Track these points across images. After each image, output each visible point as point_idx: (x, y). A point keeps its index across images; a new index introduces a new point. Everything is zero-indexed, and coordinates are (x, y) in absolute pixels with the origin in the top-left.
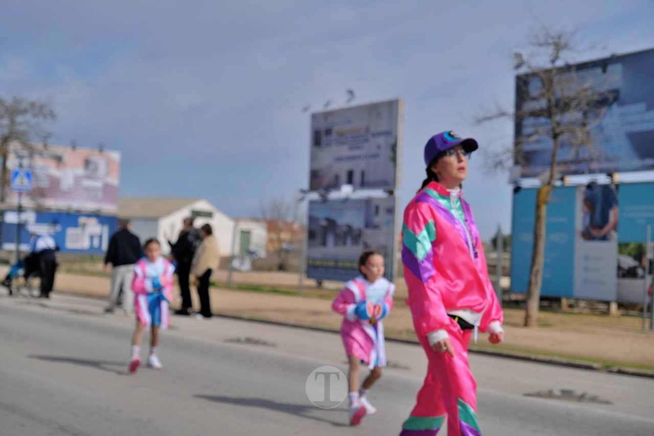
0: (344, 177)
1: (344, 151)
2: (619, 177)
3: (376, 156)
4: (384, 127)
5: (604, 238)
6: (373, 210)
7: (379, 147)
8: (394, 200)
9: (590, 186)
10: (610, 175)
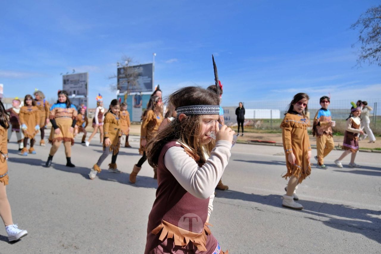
0: (73, 92)
1: (73, 85)
2: (142, 93)
3: (81, 87)
4: (83, 80)
5: (139, 107)
6: (81, 101)
7: (82, 85)
8: (87, 98)
9: (136, 95)
10: (140, 92)
